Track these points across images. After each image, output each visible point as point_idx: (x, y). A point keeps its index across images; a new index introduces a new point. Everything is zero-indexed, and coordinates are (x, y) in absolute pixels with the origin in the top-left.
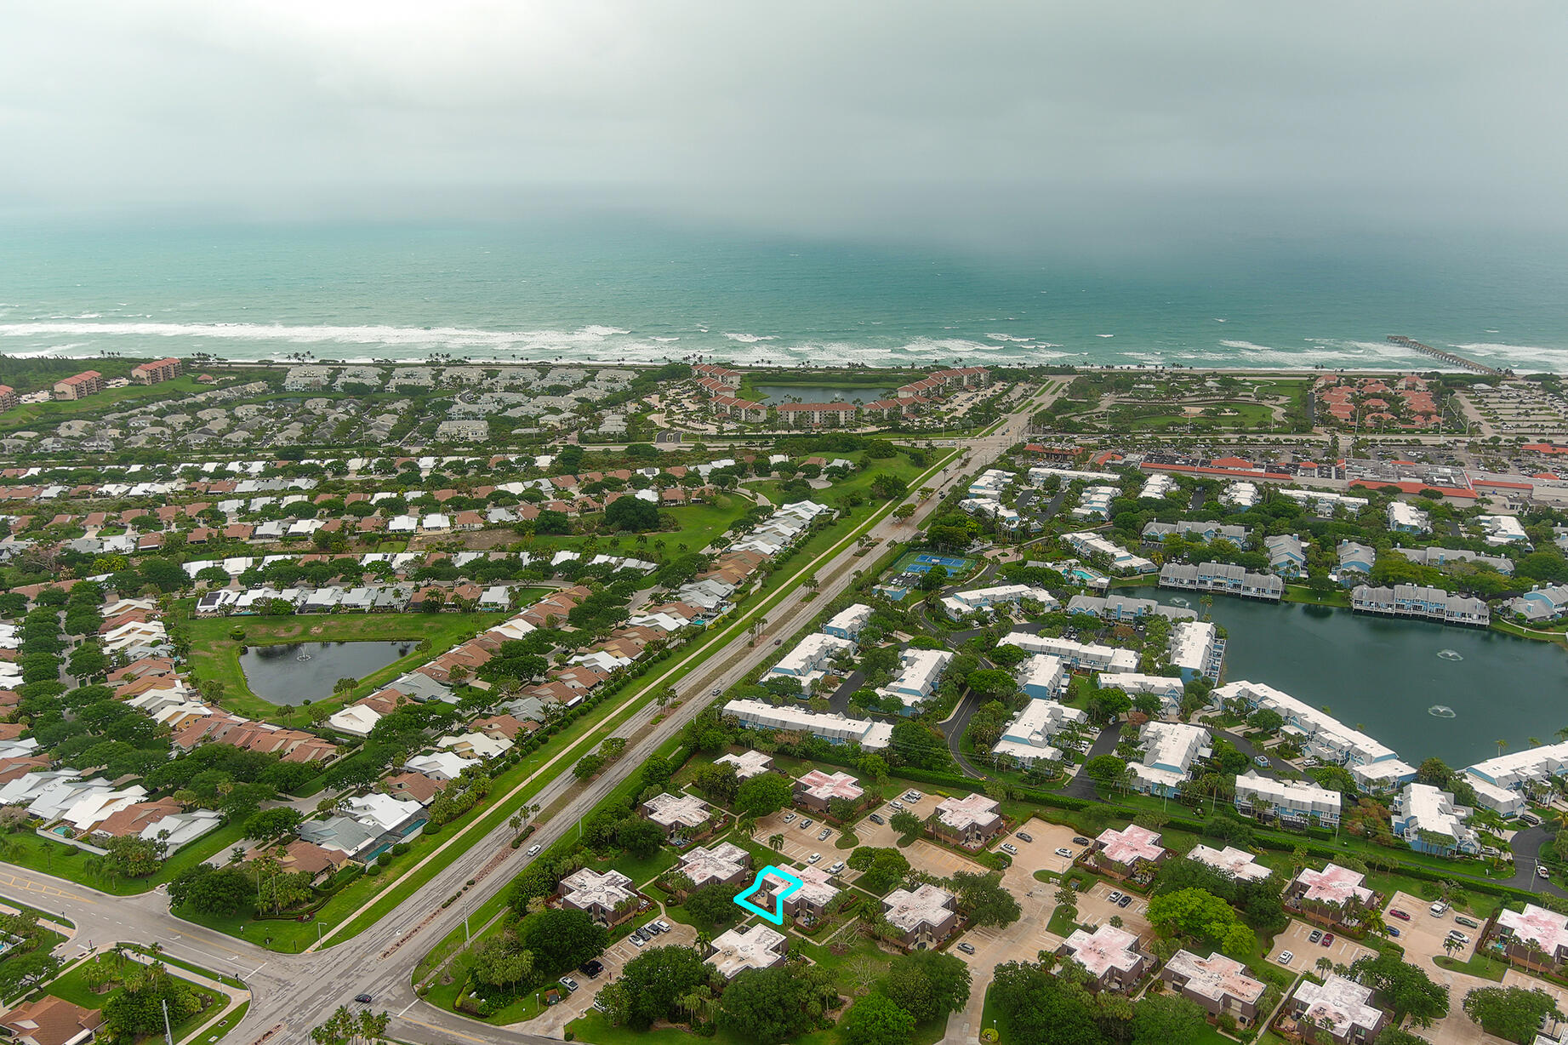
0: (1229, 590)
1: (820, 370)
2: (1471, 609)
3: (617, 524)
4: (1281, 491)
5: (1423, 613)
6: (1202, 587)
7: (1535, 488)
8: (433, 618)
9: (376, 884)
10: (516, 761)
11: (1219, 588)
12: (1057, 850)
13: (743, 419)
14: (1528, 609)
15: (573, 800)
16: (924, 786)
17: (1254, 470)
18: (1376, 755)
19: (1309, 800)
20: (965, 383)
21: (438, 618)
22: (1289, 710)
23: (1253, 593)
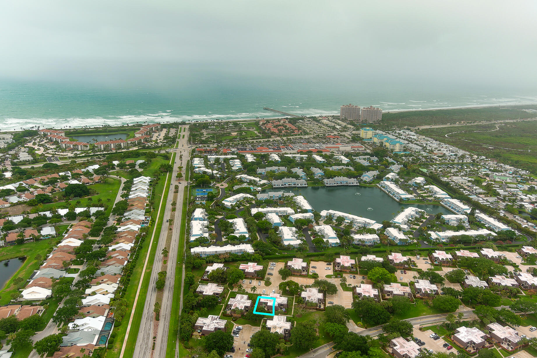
0: (293, 186)
1: (91, 128)
2: (353, 181)
3: (72, 195)
4: (285, 155)
5: (343, 184)
6: (285, 186)
7: (340, 148)
8: (23, 246)
9: (116, 351)
10: (125, 290)
11: (290, 186)
12: (326, 268)
13: (80, 149)
14: (366, 179)
15: (162, 297)
16: (273, 260)
17: (270, 150)
18: (373, 223)
19: (371, 238)
20: (154, 130)
21: (25, 245)
22: (343, 216)
23: (299, 185)
